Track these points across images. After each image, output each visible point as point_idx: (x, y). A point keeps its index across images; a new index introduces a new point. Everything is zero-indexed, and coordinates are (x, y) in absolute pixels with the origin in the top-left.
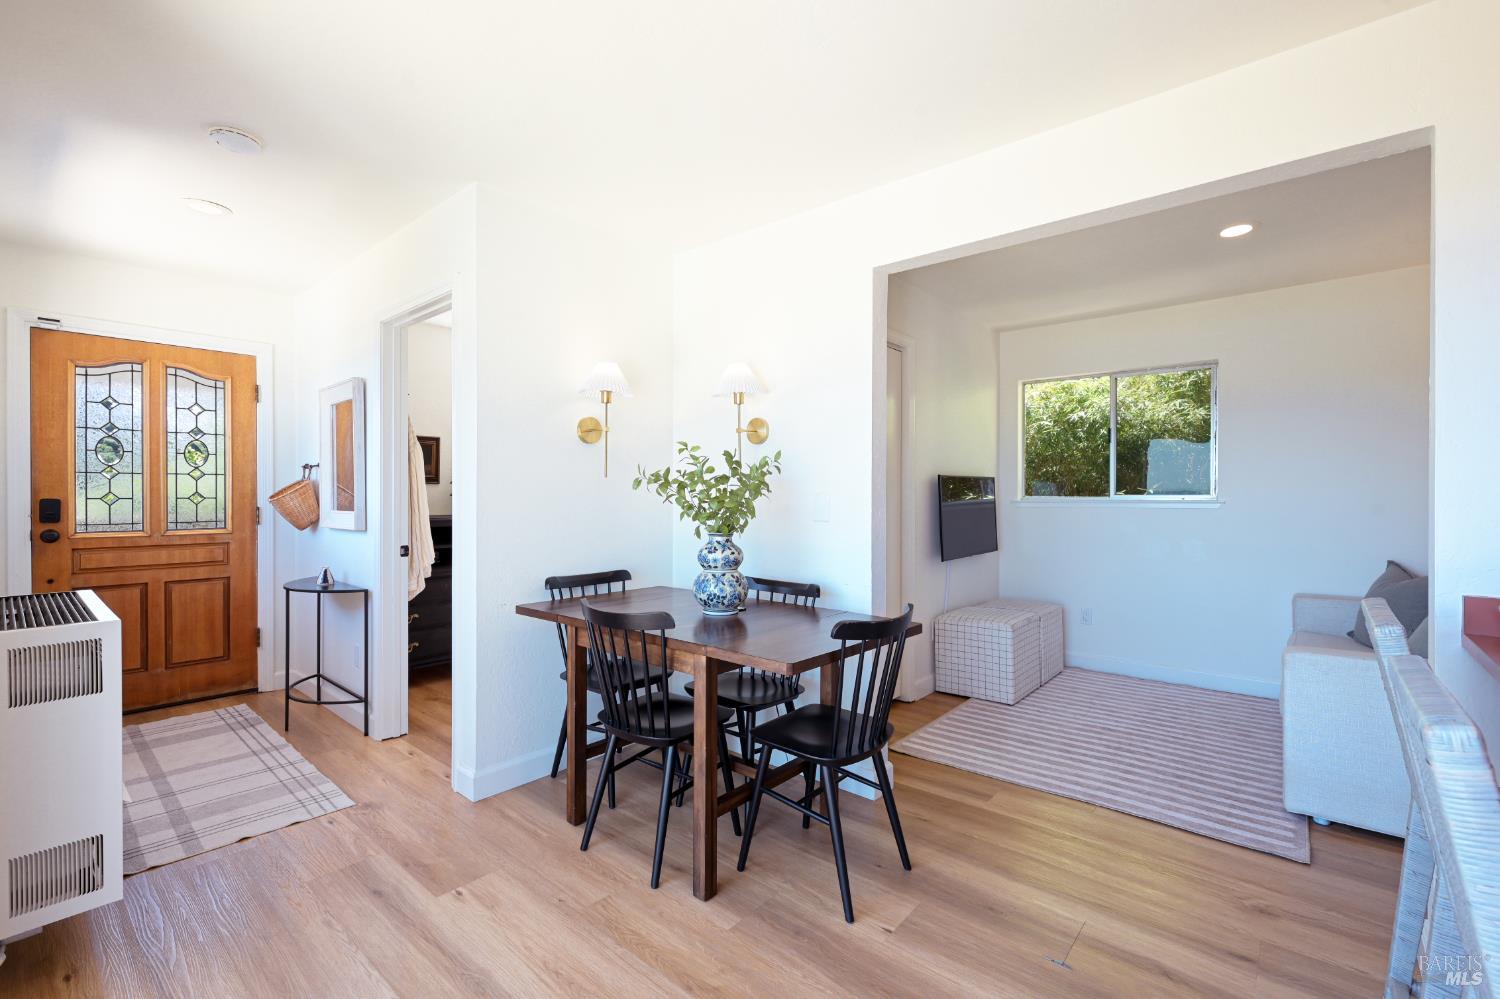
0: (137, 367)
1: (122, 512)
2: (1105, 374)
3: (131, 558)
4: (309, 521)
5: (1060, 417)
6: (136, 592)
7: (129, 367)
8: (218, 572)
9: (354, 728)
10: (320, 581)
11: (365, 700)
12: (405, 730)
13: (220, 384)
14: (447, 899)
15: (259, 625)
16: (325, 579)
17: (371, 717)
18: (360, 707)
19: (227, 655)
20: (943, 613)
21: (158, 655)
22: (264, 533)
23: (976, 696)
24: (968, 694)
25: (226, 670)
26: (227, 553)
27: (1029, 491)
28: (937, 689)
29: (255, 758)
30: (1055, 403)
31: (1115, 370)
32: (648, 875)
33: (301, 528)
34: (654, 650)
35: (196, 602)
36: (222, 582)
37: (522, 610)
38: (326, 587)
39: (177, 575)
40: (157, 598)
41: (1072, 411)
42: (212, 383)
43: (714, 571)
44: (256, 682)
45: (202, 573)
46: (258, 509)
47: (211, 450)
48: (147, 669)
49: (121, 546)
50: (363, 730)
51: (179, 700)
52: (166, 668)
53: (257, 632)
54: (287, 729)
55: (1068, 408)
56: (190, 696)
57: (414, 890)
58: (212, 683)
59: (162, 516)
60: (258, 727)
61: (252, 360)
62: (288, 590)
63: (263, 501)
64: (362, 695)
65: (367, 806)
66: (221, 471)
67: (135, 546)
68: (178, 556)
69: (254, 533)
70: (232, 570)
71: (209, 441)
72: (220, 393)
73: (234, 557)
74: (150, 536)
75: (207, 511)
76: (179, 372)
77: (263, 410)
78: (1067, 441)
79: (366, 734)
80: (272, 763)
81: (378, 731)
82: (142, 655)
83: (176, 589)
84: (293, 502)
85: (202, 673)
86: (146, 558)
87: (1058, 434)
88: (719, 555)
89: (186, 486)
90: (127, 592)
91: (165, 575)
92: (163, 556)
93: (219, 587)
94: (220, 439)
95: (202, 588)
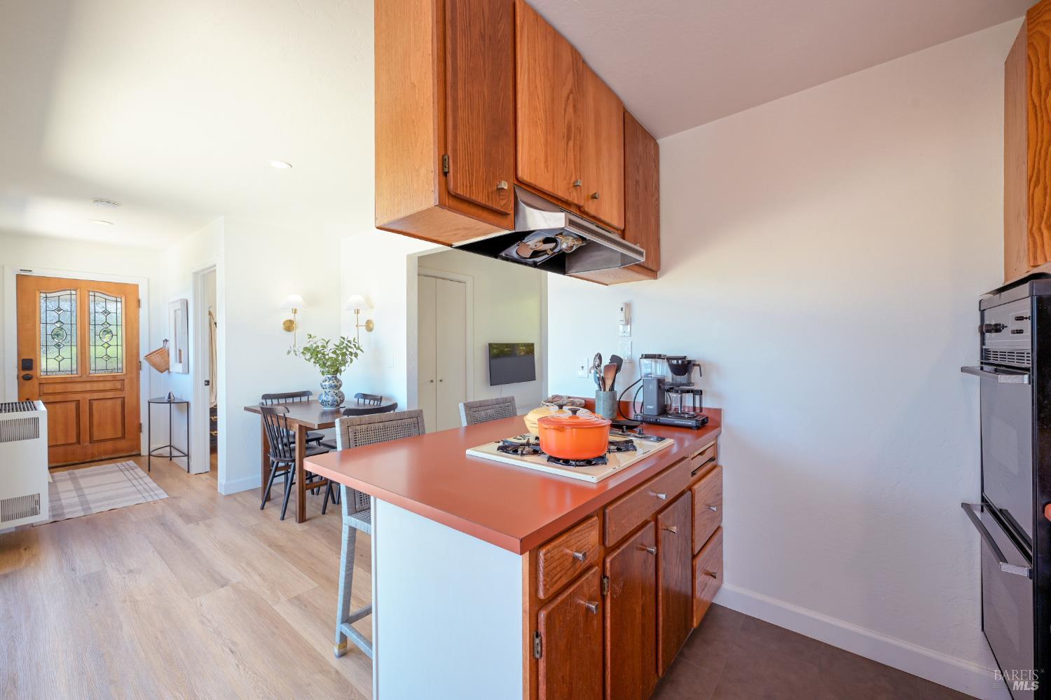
0: (73, 292)
1: (66, 365)
3: (71, 387)
4: (164, 368)
6: (73, 405)
7: (68, 292)
8: (118, 394)
9: (183, 469)
10: (167, 398)
11: (188, 456)
12: (208, 469)
13: (119, 300)
14: (191, 526)
15: (141, 422)
16: (169, 397)
17: (191, 464)
18: (186, 458)
19: (123, 437)
21: (85, 437)
22: (144, 374)
25: (122, 444)
26: (123, 385)
29: (121, 473)
32: (280, 515)
33: (162, 372)
34: (282, 422)
35: (106, 411)
36: (120, 399)
37: (246, 409)
38: (170, 401)
39: (95, 396)
40: (85, 408)
42: (115, 299)
43: (325, 390)
44: (140, 450)
45: (109, 395)
46: (140, 362)
47: (114, 333)
48: (79, 443)
49: (65, 381)
50: (187, 470)
51: (97, 459)
52: (90, 443)
53: (141, 425)
54: (149, 470)
56: (103, 457)
57: (179, 523)
58: (116, 451)
59: (88, 366)
60: (144, 479)
61: (136, 287)
62: (149, 403)
63: (142, 358)
64: (186, 452)
65: (174, 498)
66: (120, 343)
67: (72, 381)
68: (96, 386)
69: (138, 374)
70: (126, 394)
71: (113, 328)
72: (119, 305)
73: (127, 387)
74: (80, 377)
75: (112, 365)
76: (96, 294)
77: (143, 312)
79: (188, 472)
80: (131, 477)
81: (194, 470)
82: (77, 437)
83: (95, 403)
84: (156, 359)
85: (109, 445)
86: (78, 387)
88: (327, 383)
89: (100, 351)
90: (69, 404)
91: (89, 396)
92: (88, 387)
93: (119, 402)
94: (119, 328)
95: (109, 403)
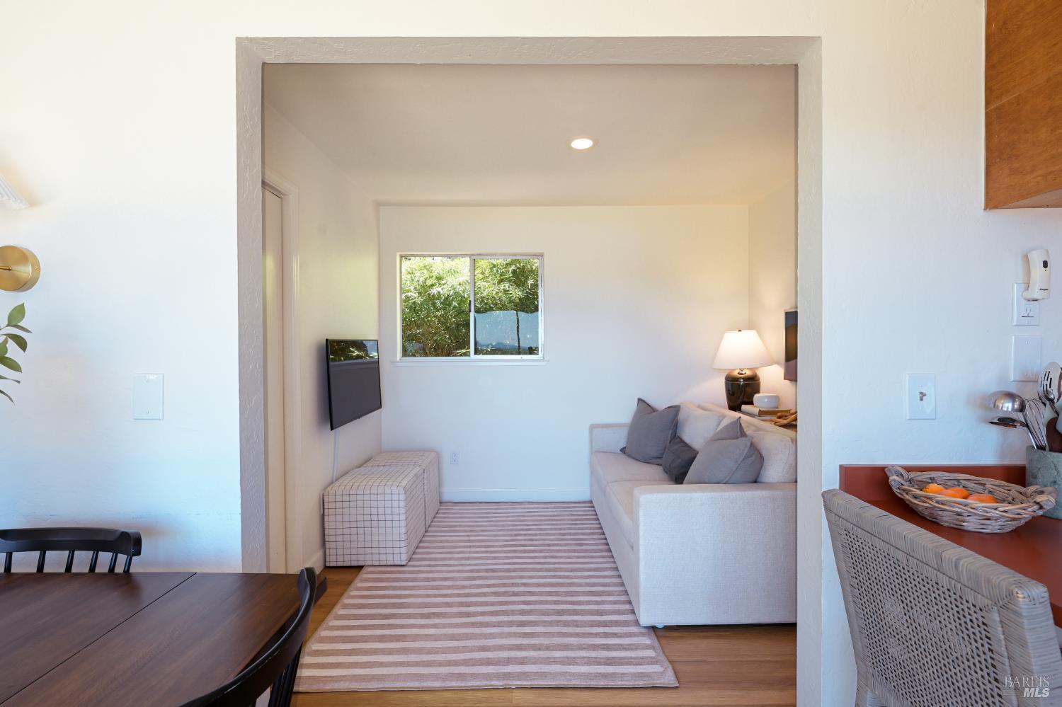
2: (467, 255)
5: (424, 289)
20: (332, 483)
23: (370, 563)
24: (361, 564)
27: (405, 353)
28: (328, 565)
30: (420, 277)
31: (475, 253)
41: (432, 285)
55: (429, 283)
78: (428, 309)
87: (422, 304)
